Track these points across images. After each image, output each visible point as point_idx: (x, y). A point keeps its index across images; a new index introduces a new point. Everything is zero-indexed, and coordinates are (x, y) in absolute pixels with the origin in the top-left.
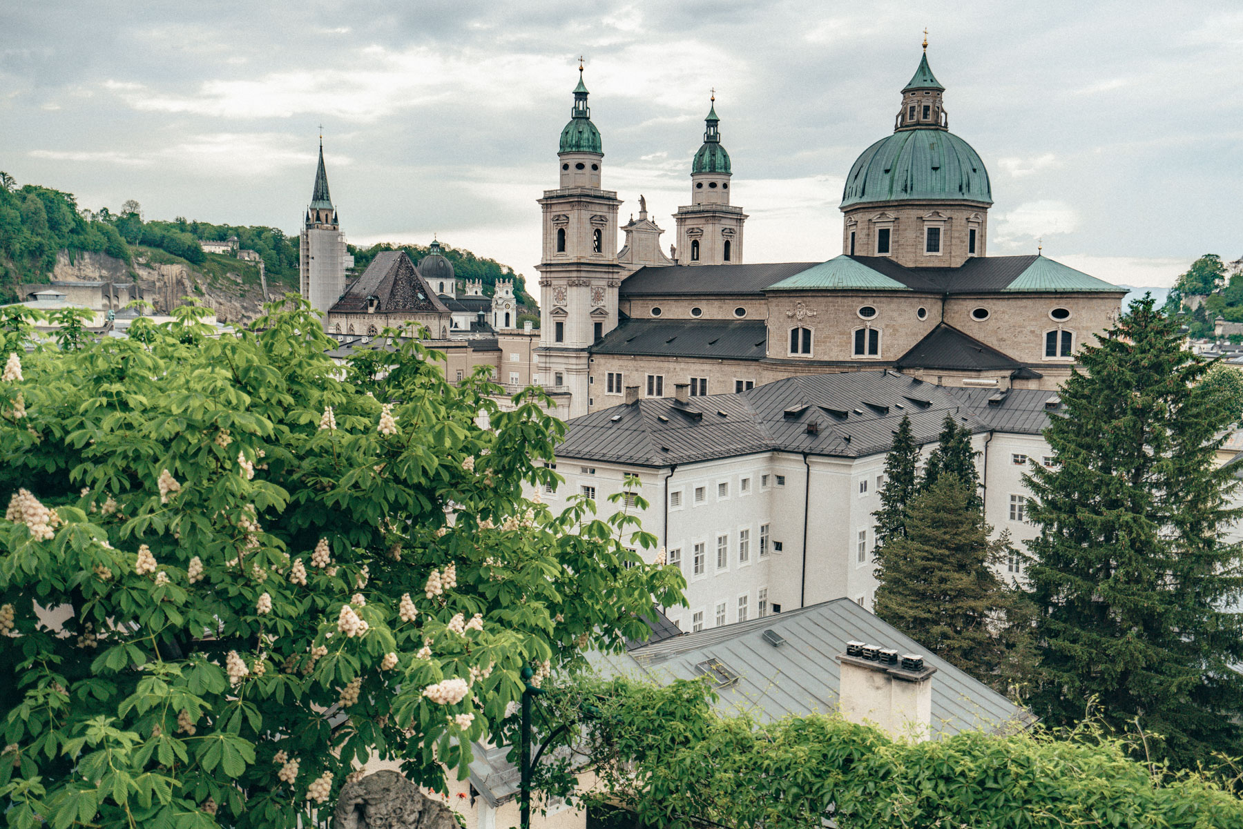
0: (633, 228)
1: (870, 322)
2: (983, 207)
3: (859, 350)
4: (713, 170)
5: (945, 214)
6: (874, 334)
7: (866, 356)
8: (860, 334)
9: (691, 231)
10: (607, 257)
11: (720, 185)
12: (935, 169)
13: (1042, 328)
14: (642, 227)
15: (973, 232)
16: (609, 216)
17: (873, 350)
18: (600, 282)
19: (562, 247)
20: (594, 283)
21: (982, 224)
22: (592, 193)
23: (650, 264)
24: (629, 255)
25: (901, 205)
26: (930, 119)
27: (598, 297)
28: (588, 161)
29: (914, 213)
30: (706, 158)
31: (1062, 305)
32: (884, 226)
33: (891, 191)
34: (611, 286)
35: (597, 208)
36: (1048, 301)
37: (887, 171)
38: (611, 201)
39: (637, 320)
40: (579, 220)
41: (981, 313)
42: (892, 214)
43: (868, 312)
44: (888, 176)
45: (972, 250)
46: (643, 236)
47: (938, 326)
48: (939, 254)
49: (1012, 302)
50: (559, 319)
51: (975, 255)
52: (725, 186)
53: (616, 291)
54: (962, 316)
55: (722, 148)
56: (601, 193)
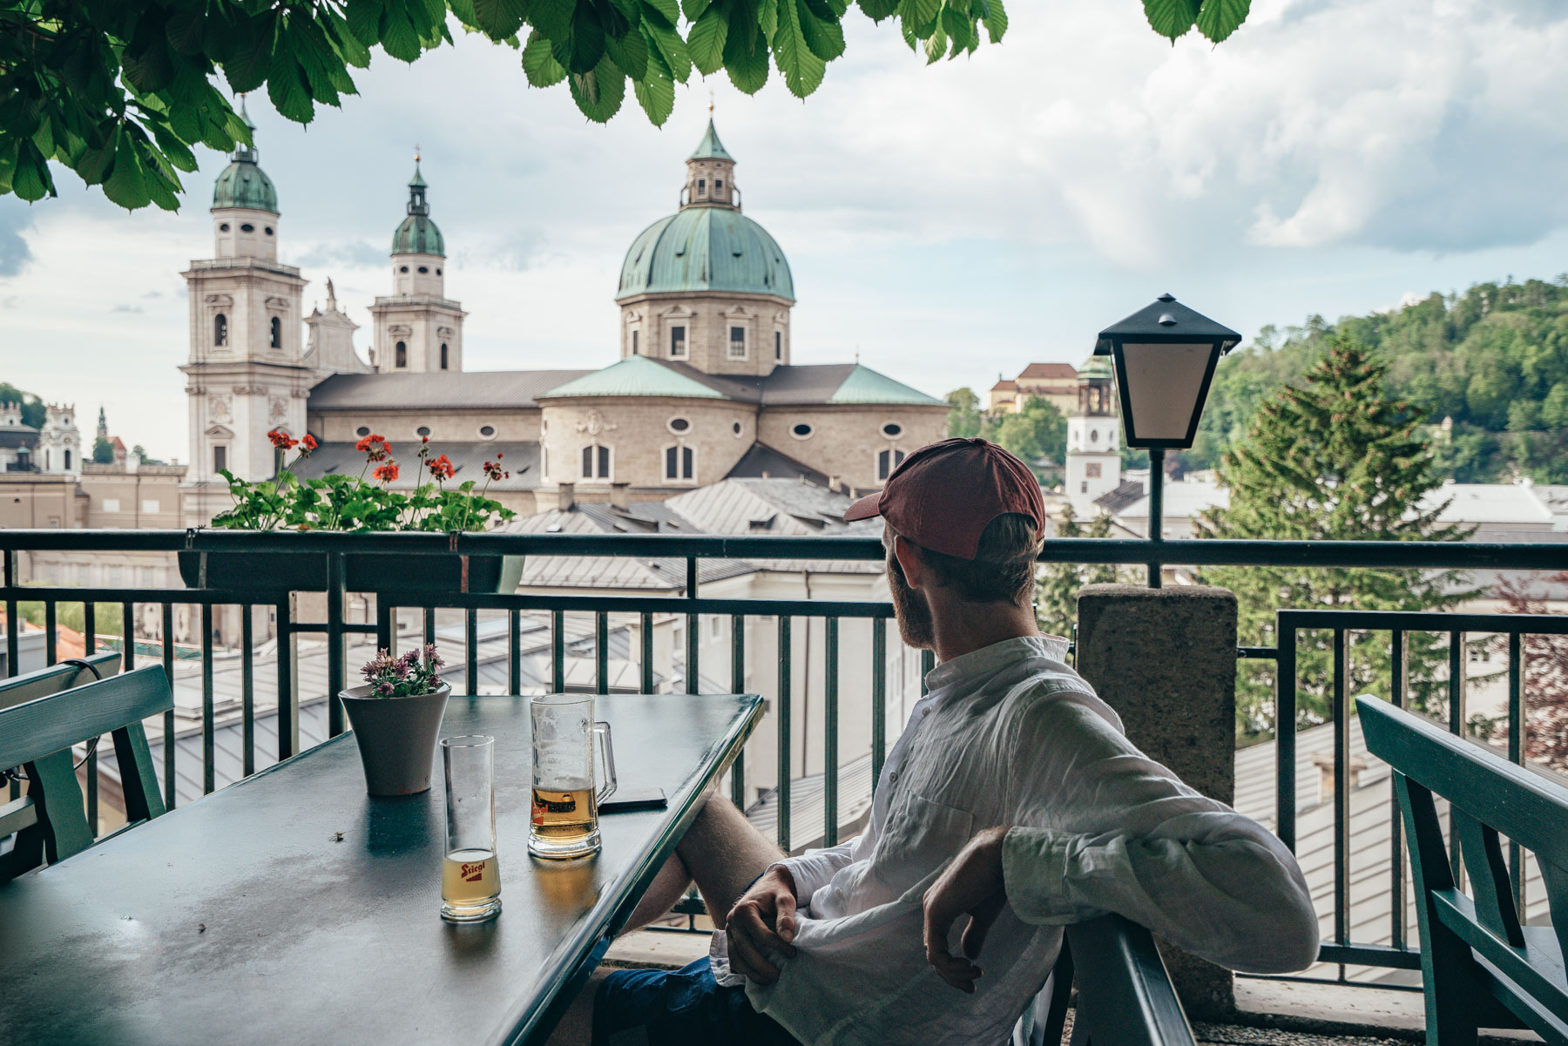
0: (319, 319)
1: (684, 439)
2: (786, 304)
3: (672, 473)
4: (422, 249)
5: (750, 311)
6: (688, 453)
7: (679, 481)
8: (672, 453)
9: (397, 328)
10: (288, 355)
11: (432, 271)
12: (737, 255)
13: (874, 447)
14: (330, 321)
15: (778, 334)
16: (292, 299)
17: (688, 473)
18: (281, 390)
19: (220, 338)
20: (273, 391)
21: (786, 326)
22: (267, 265)
23: (342, 370)
24: (314, 355)
25: (698, 297)
26: (723, 197)
27: (278, 411)
28: (260, 221)
29: (717, 307)
30: (412, 235)
31: (893, 420)
32: (678, 323)
33: (685, 278)
34: (296, 395)
35: (275, 287)
37: (679, 255)
38: (292, 279)
39: (334, 444)
40: (250, 302)
41: (802, 430)
42: (687, 309)
43: (680, 425)
44: (681, 261)
45: (778, 356)
46: (332, 331)
47: (753, 447)
48: (745, 358)
49: (839, 417)
50: (220, 442)
51: (781, 362)
52: (439, 272)
53: (303, 404)
54: (780, 431)
55: (433, 224)
56: (279, 268)
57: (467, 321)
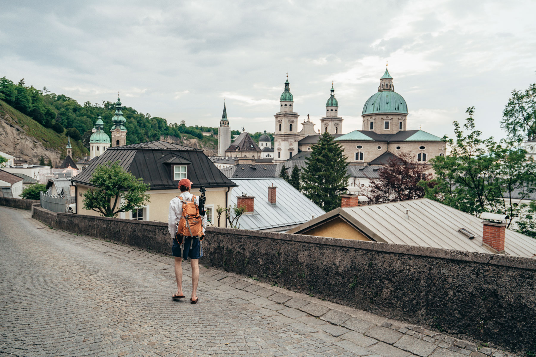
0: (305, 124)
1: (360, 150)
2: (405, 115)
3: (357, 159)
4: (332, 105)
5: (390, 117)
6: (362, 154)
7: (359, 161)
8: (357, 154)
9: (325, 124)
10: (294, 132)
11: (334, 110)
12: (387, 103)
13: (416, 152)
14: (308, 124)
15: (401, 123)
16: (295, 120)
17: (361, 159)
18: (292, 140)
19: (280, 130)
20: (289, 140)
21: (405, 120)
22: (289, 113)
23: (310, 135)
24: (303, 132)
25: (376, 115)
26: (388, 88)
27: (291, 144)
28: (288, 104)
29: (380, 117)
30: (330, 102)
31: (423, 145)
32: (372, 121)
33: (374, 110)
34: (295, 141)
35: (291, 118)
36: (418, 144)
37: (373, 104)
38: (296, 116)
39: (304, 152)
40: (285, 121)
41: (398, 148)
42: (374, 118)
43: (360, 147)
44: (373, 106)
45: (401, 128)
46: (308, 126)
47: (386, 152)
48: (389, 129)
49: (407, 144)
50: (279, 151)
51: (402, 130)
52: (336, 110)
53: (297, 143)
54: (393, 149)
55: (335, 99)
56: (294, 113)
57: (343, 122)
